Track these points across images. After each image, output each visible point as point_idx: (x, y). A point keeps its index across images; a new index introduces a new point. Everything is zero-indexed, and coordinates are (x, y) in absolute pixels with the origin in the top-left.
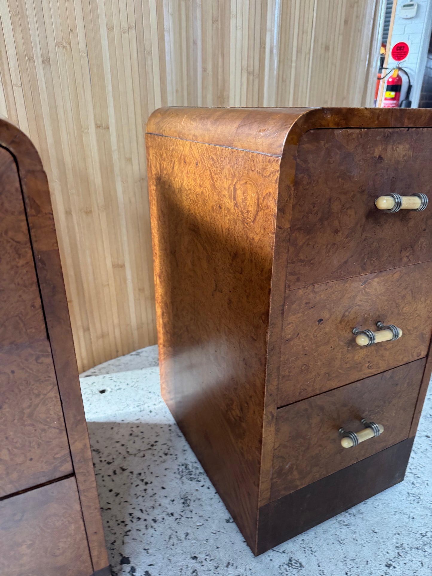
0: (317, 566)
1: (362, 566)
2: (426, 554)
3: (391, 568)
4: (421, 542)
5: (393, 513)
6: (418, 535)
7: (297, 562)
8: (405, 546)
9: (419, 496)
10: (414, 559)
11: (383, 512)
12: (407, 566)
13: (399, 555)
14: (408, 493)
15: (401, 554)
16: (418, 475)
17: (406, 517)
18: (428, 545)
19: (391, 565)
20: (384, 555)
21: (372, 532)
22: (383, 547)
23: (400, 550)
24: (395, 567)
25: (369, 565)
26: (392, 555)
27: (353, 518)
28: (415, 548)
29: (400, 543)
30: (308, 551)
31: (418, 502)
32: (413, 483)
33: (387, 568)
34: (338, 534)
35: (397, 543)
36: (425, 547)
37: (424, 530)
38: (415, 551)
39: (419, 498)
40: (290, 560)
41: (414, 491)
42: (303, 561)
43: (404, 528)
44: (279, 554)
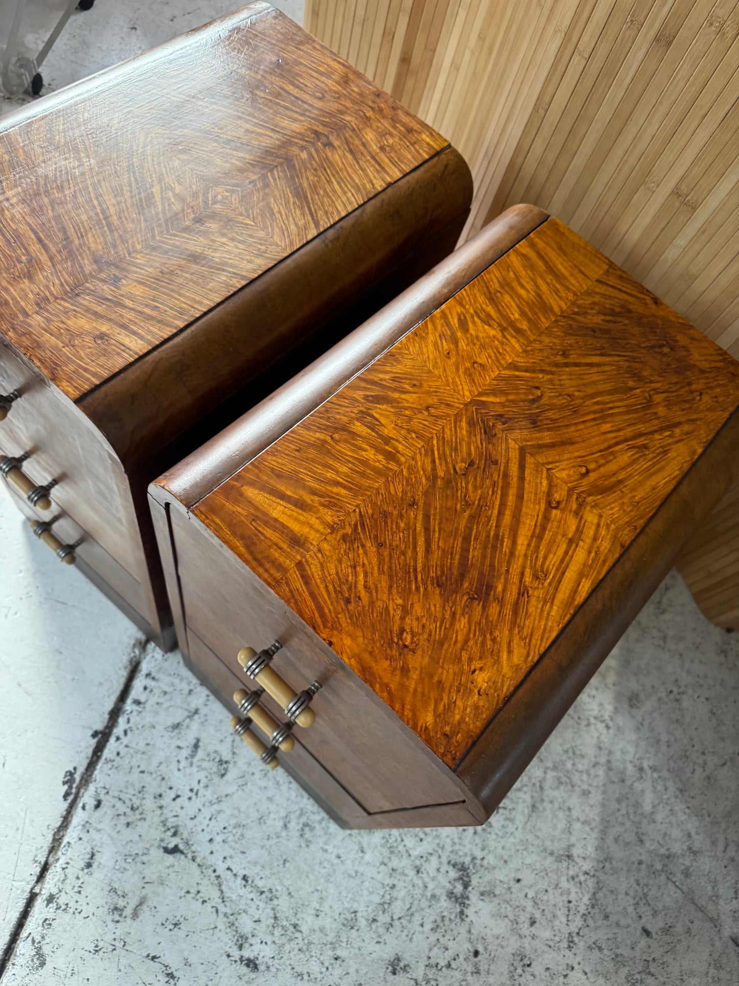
0: (225, 793)
1: (237, 846)
2: (271, 928)
3: (244, 882)
4: (285, 923)
5: (319, 888)
6: (294, 920)
7: (226, 770)
8: (275, 902)
9: (356, 928)
10: (260, 912)
11: (316, 873)
12: (249, 902)
13: (262, 893)
14: (355, 912)
15: (264, 896)
16: (391, 930)
17: (318, 907)
18: (283, 932)
19: (247, 881)
20: (258, 874)
21: (284, 857)
22: (268, 872)
23: (267, 894)
24: (245, 886)
25: (241, 856)
26: (260, 884)
27: (298, 834)
28: (275, 914)
29: (278, 894)
30: (241, 782)
31: (344, 925)
32: (374, 920)
33: (242, 876)
34: (272, 816)
35: (277, 890)
36: (280, 929)
37: (304, 928)
38: (271, 914)
39: (352, 928)
40: (226, 762)
41: (362, 923)
42: (228, 777)
43: (300, 902)
44: (230, 748)
